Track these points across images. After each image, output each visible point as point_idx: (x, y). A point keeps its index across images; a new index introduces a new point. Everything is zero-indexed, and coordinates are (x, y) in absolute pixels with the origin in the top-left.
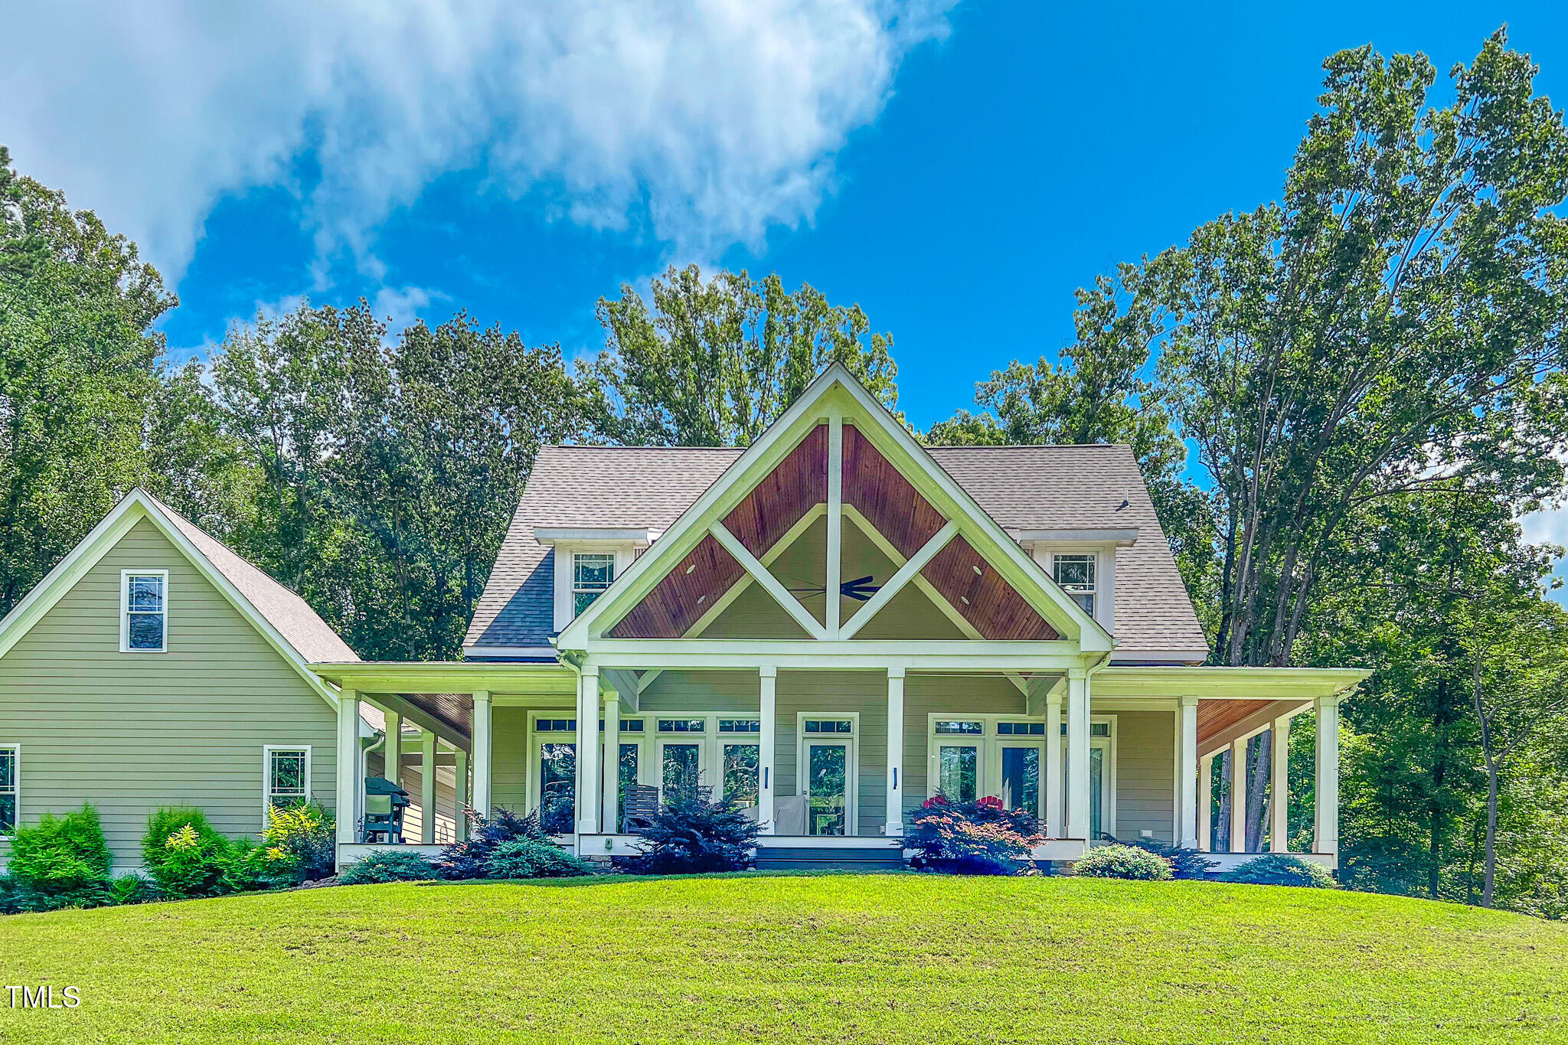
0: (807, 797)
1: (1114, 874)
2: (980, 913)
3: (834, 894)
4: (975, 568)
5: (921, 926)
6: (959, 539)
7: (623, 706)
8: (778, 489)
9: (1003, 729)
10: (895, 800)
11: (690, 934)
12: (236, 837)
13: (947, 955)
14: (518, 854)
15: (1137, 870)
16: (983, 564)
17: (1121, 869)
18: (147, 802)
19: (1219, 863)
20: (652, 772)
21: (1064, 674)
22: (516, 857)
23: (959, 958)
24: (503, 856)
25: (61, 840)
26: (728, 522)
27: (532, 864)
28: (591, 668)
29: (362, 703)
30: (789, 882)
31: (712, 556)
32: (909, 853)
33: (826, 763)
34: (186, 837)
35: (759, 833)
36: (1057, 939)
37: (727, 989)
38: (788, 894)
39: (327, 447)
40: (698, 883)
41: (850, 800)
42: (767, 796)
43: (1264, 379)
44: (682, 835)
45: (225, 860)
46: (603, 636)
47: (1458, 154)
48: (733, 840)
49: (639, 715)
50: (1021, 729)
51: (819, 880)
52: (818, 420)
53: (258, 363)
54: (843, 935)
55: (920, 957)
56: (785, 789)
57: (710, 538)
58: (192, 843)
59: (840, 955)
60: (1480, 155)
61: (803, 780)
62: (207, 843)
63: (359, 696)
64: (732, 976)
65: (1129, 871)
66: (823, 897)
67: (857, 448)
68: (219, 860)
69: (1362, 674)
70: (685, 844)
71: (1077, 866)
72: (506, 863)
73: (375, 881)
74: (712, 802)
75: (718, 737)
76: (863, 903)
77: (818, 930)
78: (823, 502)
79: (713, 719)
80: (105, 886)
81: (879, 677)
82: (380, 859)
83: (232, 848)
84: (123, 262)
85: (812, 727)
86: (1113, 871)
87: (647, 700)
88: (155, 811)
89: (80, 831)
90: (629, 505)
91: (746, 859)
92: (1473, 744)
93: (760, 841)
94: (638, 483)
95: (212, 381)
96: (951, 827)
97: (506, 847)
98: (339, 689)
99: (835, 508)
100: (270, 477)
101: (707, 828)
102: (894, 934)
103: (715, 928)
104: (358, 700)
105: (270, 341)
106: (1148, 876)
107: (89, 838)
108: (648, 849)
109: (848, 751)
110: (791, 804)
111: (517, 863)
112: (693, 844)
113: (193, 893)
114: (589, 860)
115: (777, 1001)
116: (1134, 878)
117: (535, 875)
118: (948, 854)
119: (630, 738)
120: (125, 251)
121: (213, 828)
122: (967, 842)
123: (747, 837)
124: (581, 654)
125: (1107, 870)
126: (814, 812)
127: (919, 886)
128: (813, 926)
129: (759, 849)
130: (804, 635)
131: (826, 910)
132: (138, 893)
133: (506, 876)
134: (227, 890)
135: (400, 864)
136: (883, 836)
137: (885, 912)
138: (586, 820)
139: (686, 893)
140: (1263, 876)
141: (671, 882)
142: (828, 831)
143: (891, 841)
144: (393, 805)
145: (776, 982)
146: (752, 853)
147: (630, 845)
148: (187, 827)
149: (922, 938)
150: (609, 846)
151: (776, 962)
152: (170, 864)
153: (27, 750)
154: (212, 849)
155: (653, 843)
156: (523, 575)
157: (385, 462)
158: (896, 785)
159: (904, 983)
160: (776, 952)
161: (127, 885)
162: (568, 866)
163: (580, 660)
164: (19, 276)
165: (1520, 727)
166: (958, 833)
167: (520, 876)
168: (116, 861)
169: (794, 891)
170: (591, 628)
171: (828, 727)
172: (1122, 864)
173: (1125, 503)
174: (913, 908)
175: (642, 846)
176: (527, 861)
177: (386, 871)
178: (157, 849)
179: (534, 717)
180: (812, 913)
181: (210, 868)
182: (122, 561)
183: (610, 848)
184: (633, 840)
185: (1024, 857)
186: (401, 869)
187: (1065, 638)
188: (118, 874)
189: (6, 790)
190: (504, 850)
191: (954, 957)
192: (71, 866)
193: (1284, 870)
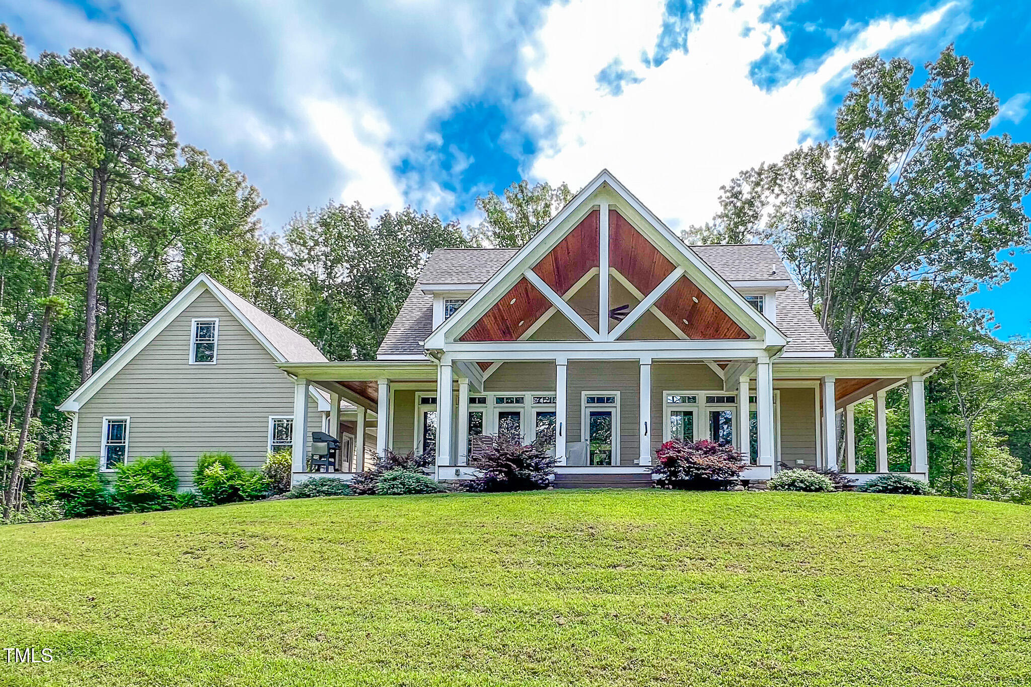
0: (588, 442)
1: (799, 489)
2: (717, 520)
3: (607, 507)
4: (694, 298)
5: (676, 533)
6: (684, 278)
7: (472, 388)
8: (569, 253)
9: (710, 400)
10: (645, 442)
11: (495, 542)
12: (250, 469)
13: (702, 559)
14: (394, 479)
15: (812, 485)
16: (700, 294)
17: (802, 485)
18: (199, 449)
19: (857, 480)
20: (491, 427)
21: (755, 361)
22: (393, 480)
23: (712, 562)
24: (385, 480)
25: (145, 472)
26: (537, 269)
27: (404, 485)
28: (447, 360)
29: (311, 387)
30: (574, 498)
31: (527, 294)
32: (656, 477)
33: (599, 423)
34: (217, 470)
35: (556, 465)
36: (786, 542)
37: (516, 598)
38: (574, 507)
39: (342, 274)
40: (511, 499)
41: (615, 445)
42: (561, 442)
43: (829, 226)
44: (502, 466)
45: (241, 482)
46: (455, 340)
47: (932, 107)
48: (537, 469)
49: (483, 394)
50: (720, 400)
51: (596, 497)
52: (593, 206)
53: (307, 232)
54: (617, 541)
55: (681, 562)
56: (573, 437)
57: (524, 280)
58: (220, 472)
59: (616, 558)
60: (945, 107)
61: (585, 433)
62: (230, 472)
63: (309, 383)
64: (523, 583)
65: (807, 486)
66: (600, 510)
67: (618, 226)
68: (237, 482)
69: (939, 361)
70: (505, 472)
71: (769, 484)
72: (386, 485)
73: (309, 496)
74: (523, 445)
75: (532, 407)
76: (629, 513)
77: (595, 537)
78: (596, 266)
79: (528, 396)
80: (172, 498)
81: (635, 365)
82: (313, 482)
83: (246, 475)
84: (239, 184)
85: (591, 400)
86: (796, 486)
87: (489, 385)
88: (202, 454)
89: (157, 466)
90: (482, 277)
91: (547, 482)
92: (949, 413)
93: (556, 470)
94: (488, 266)
95: (284, 242)
96: (687, 460)
97: (387, 474)
98: (296, 378)
99: (604, 270)
100: (312, 289)
101: (518, 461)
102: (656, 539)
103: (516, 536)
104: (307, 385)
105: (313, 221)
106: (819, 489)
107: (163, 471)
108: (481, 475)
109: (613, 414)
110: (576, 446)
111: (393, 485)
112: (510, 473)
113: (220, 502)
114: (445, 482)
115: (559, 614)
116: (811, 491)
117: (405, 493)
118: (683, 476)
119: (477, 408)
120: (240, 179)
121: (237, 464)
122: (698, 469)
123: (547, 467)
124: (440, 351)
125: (792, 485)
126: (592, 454)
127: (668, 500)
128: (592, 534)
129: (556, 474)
130: (585, 338)
131: (601, 520)
132: (190, 502)
133: (387, 493)
134: (241, 499)
135: (325, 485)
136: (638, 465)
137: (646, 521)
138: (443, 456)
139: (500, 507)
140: (886, 488)
141: (492, 498)
142: (601, 463)
143: (644, 469)
144: (329, 449)
145: (560, 589)
146: (551, 477)
147: (470, 473)
148: (217, 463)
149: (679, 543)
150: (457, 473)
151: (561, 568)
152: (208, 484)
153: (133, 420)
154: (234, 476)
155: (484, 471)
156: (417, 314)
157: (370, 279)
158: (646, 432)
159: (671, 590)
160: (562, 559)
161: (184, 497)
162: (427, 487)
163: (439, 355)
164: (177, 185)
165: (974, 405)
166: (691, 463)
167: (394, 494)
168: (180, 483)
169: (579, 504)
170: (446, 335)
171: (600, 400)
172: (802, 482)
173: (774, 273)
174: (667, 517)
175: (477, 474)
176: (401, 483)
177: (315, 489)
178: (201, 477)
179: (419, 396)
180: (591, 522)
181: (231, 487)
182: (193, 314)
183: (458, 475)
184: (470, 470)
185: (735, 478)
186: (325, 488)
187: (755, 338)
188: (181, 491)
189: (121, 443)
190: (386, 476)
191: (709, 561)
192: (150, 486)
193: (900, 484)
